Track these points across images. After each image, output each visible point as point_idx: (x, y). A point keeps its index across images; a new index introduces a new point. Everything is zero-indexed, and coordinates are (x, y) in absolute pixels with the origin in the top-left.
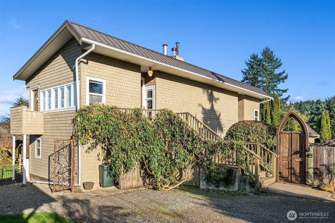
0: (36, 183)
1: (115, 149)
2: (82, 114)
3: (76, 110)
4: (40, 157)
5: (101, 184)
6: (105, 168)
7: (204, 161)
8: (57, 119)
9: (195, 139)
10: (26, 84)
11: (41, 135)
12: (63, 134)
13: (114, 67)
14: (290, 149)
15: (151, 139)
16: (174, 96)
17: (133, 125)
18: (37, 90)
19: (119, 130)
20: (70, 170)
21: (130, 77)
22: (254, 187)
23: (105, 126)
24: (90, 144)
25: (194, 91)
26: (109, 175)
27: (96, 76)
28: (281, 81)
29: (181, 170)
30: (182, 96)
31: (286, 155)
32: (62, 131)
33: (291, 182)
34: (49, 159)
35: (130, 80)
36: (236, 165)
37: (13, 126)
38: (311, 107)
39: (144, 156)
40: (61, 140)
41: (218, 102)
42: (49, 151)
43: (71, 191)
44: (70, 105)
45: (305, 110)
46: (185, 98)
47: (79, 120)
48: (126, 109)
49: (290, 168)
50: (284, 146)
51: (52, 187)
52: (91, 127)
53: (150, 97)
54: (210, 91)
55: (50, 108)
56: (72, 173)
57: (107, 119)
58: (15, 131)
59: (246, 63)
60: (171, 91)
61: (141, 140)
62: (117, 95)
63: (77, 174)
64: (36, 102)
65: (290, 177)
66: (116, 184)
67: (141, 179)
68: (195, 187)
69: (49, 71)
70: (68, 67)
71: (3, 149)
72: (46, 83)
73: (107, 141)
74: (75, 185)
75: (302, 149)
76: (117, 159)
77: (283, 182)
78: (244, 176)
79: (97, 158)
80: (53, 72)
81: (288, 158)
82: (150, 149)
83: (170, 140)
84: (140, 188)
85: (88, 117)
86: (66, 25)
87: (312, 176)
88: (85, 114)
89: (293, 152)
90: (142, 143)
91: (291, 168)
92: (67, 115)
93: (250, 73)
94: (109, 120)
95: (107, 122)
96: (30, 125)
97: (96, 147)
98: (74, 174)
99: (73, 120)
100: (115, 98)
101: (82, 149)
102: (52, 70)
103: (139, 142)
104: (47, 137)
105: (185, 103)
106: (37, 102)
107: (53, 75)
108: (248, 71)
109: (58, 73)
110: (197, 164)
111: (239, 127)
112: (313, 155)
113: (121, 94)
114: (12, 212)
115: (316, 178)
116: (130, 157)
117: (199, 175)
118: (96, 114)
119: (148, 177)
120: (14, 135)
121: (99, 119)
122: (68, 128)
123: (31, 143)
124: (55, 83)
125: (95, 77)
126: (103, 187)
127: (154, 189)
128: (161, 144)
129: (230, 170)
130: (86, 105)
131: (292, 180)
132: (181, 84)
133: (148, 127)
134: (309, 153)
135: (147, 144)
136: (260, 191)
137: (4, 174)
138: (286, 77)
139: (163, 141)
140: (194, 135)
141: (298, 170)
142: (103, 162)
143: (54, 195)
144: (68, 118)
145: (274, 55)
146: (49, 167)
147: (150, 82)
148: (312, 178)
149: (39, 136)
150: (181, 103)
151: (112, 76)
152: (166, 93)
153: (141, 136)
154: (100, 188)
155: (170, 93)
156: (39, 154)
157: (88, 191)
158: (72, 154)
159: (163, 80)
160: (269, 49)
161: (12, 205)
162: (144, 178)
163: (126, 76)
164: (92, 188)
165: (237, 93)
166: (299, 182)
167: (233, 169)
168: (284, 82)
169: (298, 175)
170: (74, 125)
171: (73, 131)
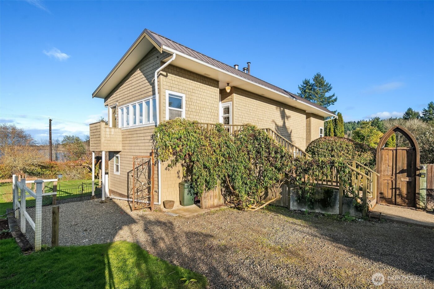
0: (115, 199)
1: (197, 166)
2: (163, 129)
3: (156, 126)
4: (119, 173)
5: (181, 203)
6: (185, 186)
7: (296, 180)
8: (135, 135)
9: (284, 155)
10: (105, 102)
11: (120, 152)
12: (143, 151)
13: (194, 82)
14: (394, 167)
15: (235, 156)
16: (249, 113)
17: (215, 141)
18: (115, 107)
19: (201, 145)
20: (149, 188)
21: (208, 92)
22: (361, 211)
23: (186, 142)
24: (170, 161)
25: (268, 108)
26: (189, 193)
27: (175, 89)
28: (331, 103)
29: (266, 188)
30: (257, 113)
31: (389, 174)
32: (141, 148)
33: (396, 204)
34: (128, 175)
35: (209, 95)
36: (337, 186)
37: (93, 142)
38: (353, 127)
39: (226, 174)
40: (140, 157)
41: (289, 119)
42: (128, 168)
43: (151, 209)
44: (149, 120)
45: (347, 130)
46: (260, 116)
47: (159, 135)
48: (207, 124)
49: (394, 188)
50: (386, 163)
51: (131, 204)
52: (172, 143)
53: (227, 114)
54: (282, 109)
55: (128, 124)
56: (151, 191)
57: (188, 135)
58: (94, 148)
59: (299, 88)
60: (247, 108)
61: (224, 157)
62: (196, 110)
63: (156, 192)
64: (114, 119)
65: (394, 198)
66: (197, 202)
67: (222, 197)
68: (284, 207)
69: (127, 87)
70: (146, 81)
71: (84, 165)
72: (124, 100)
73: (188, 158)
74: (155, 203)
75: (411, 167)
76: (199, 177)
77: (385, 203)
78: (348, 199)
79: (177, 175)
80: (131, 88)
81: (392, 177)
82: (234, 166)
83: (255, 156)
84: (221, 207)
85: (169, 133)
86: (145, 34)
87: (425, 199)
88: (165, 129)
89: (399, 171)
90: (225, 160)
91: (396, 188)
92: (145, 131)
93: (303, 96)
94: (191, 135)
95: (189, 137)
96: (109, 142)
97: (176, 163)
98: (154, 192)
99: (153, 136)
100: (195, 114)
101: (161, 166)
102: (130, 85)
103: (222, 158)
104: (126, 154)
105: (260, 120)
106: (116, 119)
107: (131, 91)
108: (300, 94)
109: (136, 89)
110: (286, 183)
111: (321, 143)
112: (426, 174)
113: (200, 109)
114: (87, 240)
115: (431, 201)
116: (213, 175)
117: (289, 195)
118: (177, 129)
119: (229, 195)
120: (93, 151)
121: (180, 134)
122: (147, 144)
123: (110, 159)
124: (133, 99)
125: (175, 91)
126: (184, 205)
127: (239, 209)
128: (245, 161)
129: (328, 190)
130: (166, 120)
131: (397, 201)
132: (256, 101)
133: (232, 143)
134: (421, 171)
135: (231, 161)
136: (370, 216)
137: (84, 189)
138: (335, 100)
139: (247, 158)
140: (283, 151)
141: (404, 191)
142: (183, 179)
143: (134, 214)
144: (147, 134)
145: (324, 80)
146: (128, 184)
147: (226, 99)
148: (424, 200)
149: (118, 152)
150: (256, 119)
151: (191, 91)
152: (243, 109)
153: (224, 153)
154: (181, 207)
155: (246, 110)
156: (117, 170)
157: (169, 210)
158: (152, 171)
159: (240, 96)
160: (320, 75)
161: (89, 228)
162: (225, 196)
163: (205, 91)
164: (173, 207)
165: (305, 111)
166: (406, 204)
167: (332, 190)
168: (333, 104)
169: (405, 196)
170: (154, 141)
171: (153, 148)
